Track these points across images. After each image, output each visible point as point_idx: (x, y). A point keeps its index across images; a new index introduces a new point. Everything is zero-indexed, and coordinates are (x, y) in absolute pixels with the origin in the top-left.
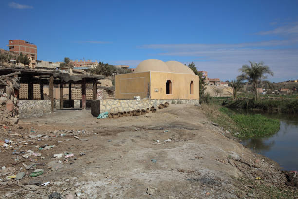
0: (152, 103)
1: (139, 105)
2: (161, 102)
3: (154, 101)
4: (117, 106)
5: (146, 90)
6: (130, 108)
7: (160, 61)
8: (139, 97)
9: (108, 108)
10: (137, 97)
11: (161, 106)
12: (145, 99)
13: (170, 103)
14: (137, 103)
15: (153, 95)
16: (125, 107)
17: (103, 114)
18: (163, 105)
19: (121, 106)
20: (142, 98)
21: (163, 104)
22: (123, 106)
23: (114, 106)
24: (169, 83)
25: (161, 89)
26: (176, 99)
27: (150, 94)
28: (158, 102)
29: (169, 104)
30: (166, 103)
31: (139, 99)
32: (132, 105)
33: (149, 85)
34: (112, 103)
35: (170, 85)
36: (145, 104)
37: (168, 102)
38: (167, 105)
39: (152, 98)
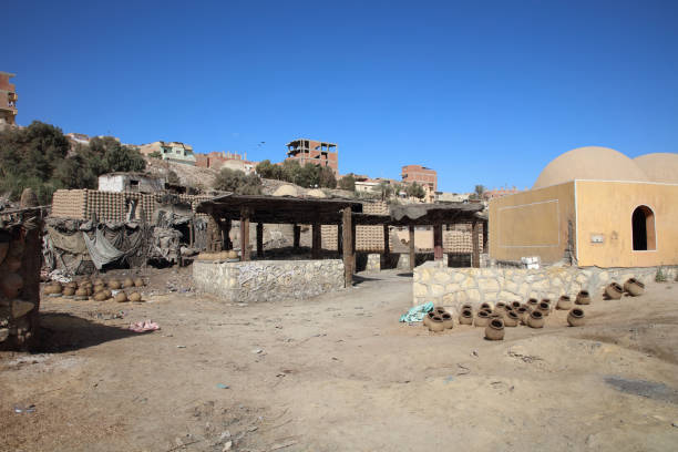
0: (581, 279)
1: (537, 285)
2: (616, 274)
3: (588, 273)
4: (465, 285)
5: (561, 239)
6: (503, 294)
7: (607, 150)
8: (535, 259)
9: (436, 291)
10: (529, 260)
11: (612, 292)
12: (559, 265)
13: (648, 279)
14: (530, 278)
15: (583, 254)
16: (487, 292)
17: (418, 308)
18: (618, 288)
19: (477, 287)
20: (545, 263)
21: (622, 282)
22: (483, 287)
23: (454, 287)
24: (641, 217)
25: (615, 233)
26: (670, 267)
27: (574, 252)
28: (605, 277)
29: (641, 285)
30: (632, 281)
31: (537, 266)
32: (512, 286)
33: (571, 223)
34: (448, 278)
35: (648, 221)
36: (557, 282)
37: (637, 279)
38: (634, 288)
39: (580, 265)
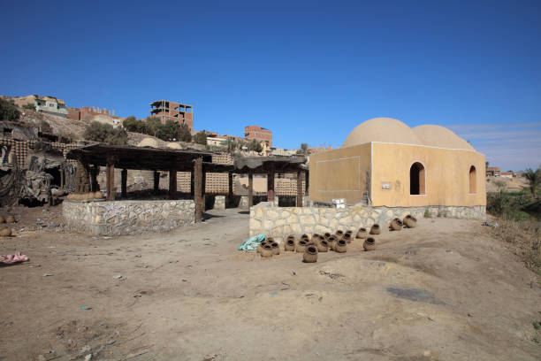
0: (374, 215)
1: (343, 221)
2: (398, 212)
3: (379, 211)
4: (289, 221)
5: (361, 186)
6: (318, 227)
7: (398, 122)
8: (342, 201)
9: (268, 225)
10: (338, 201)
11: (395, 226)
12: (359, 205)
13: (419, 216)
14: (338, 215)
15: (376, 198)
16: (306, 225)
17: (253, 239)
18: (399, 222)
19: (299, 222)
20: (349, 203)
21: (402, 218)
22: (303, 222)
23: (281, 222)
24: (416, 170)
25: (398, 182)
26: (434, 206)
27: (369, 194)
28: (390, 214)
29: (415, 220)
30: (409, 217)
31: (343, 206)
32: (325, 221)
33: (368, 174)
34: (277, 215)
35: (421, 173)
36: (357, 218)
37: (412, 215)
38: (410, 222)
39: (374, 205)
